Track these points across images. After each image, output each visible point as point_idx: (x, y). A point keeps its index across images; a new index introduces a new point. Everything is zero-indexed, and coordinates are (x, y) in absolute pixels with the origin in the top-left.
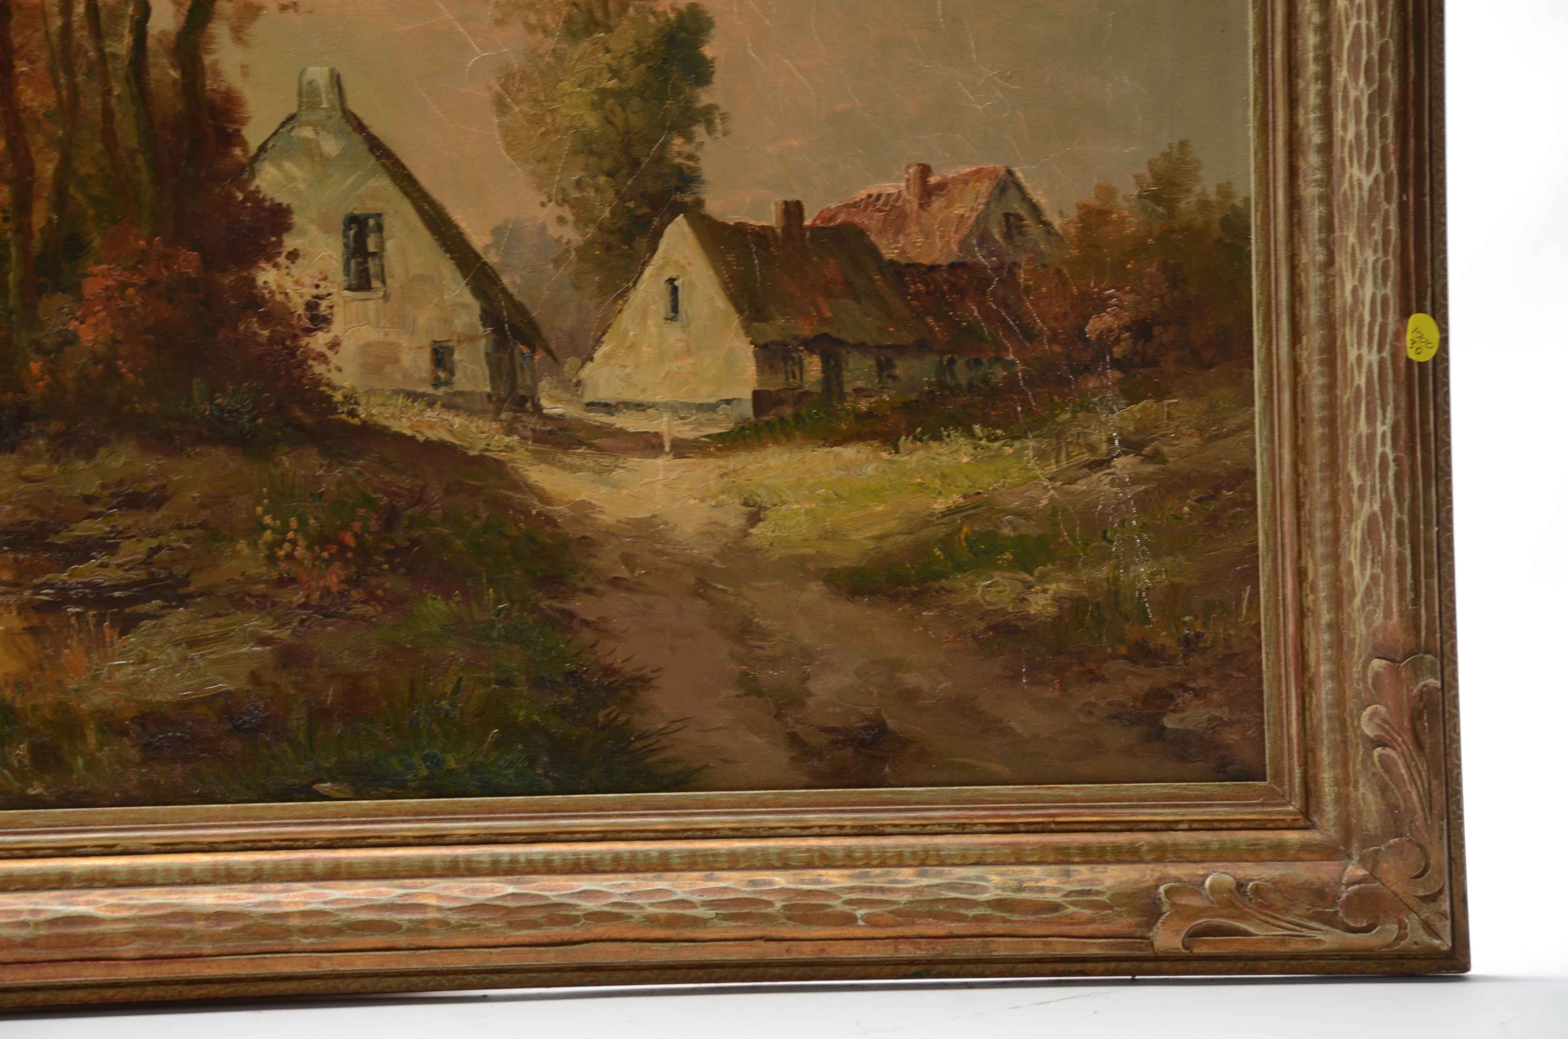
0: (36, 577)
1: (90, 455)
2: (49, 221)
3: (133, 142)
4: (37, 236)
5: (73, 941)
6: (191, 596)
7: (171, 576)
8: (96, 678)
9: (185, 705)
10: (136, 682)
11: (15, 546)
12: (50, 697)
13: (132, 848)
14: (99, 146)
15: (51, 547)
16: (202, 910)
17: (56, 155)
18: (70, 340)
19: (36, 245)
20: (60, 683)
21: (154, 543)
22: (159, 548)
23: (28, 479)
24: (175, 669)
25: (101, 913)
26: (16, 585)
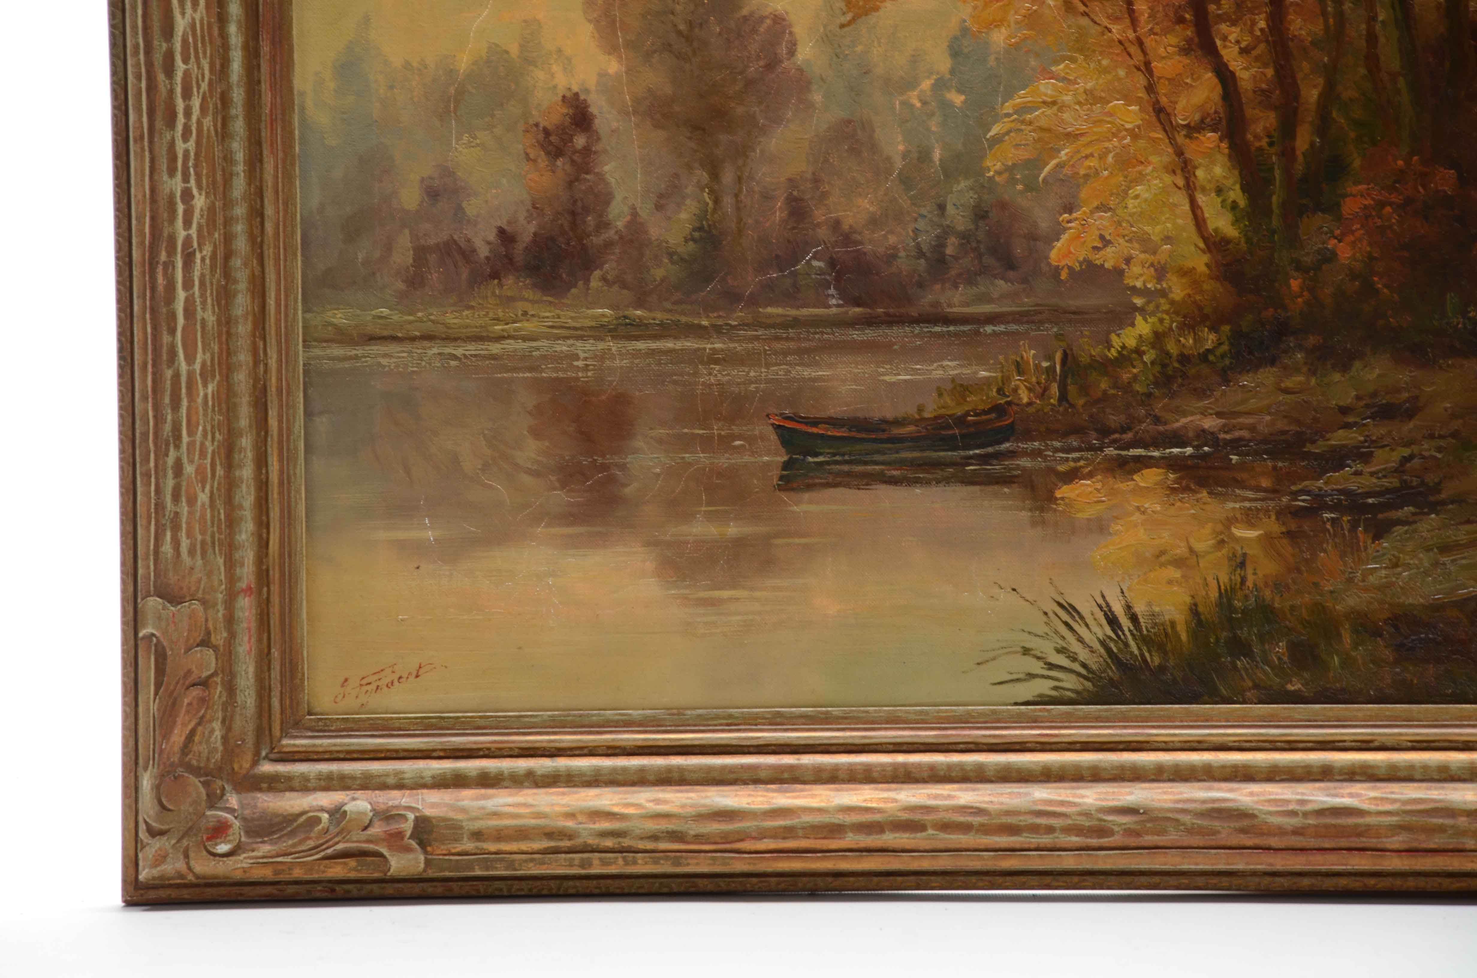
0: (1294, 484)
1: (1345, 368)
2: (1312, 144)
3: (1395, 65)
4: (1301, 159)
5: (1341, 832)
6: (1443, 503)
7: (1423, 483)
8: (1350, 580)
9: (1437, 608)
10: (1390, 585)
11: (1274, 455)
12: (1307, 598)
13: (1389, 744)
14: (1363, 71)
15: (1307, 456)
16: (1464, 807)
17: (1321, 81)
18: (1329, 257)
19: (1299, 167)
20: (1316, 585)
21: (1406, 452)
22: (1411, 457)
23: (1286, 391)
24: (1426, 573)
25: (1365, 806)
26: (1275, 491)
